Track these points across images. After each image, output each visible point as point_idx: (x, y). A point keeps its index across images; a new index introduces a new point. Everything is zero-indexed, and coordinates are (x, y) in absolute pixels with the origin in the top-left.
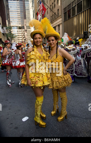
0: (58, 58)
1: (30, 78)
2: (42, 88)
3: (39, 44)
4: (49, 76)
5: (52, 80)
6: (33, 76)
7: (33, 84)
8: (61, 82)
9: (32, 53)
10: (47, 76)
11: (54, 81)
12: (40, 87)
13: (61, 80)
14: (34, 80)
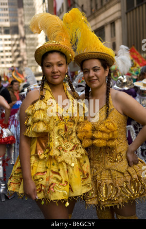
0: (110, 117)
1: (33, 174)
2: (67, 204)
3: (57, 81)
4: (85, 170)
5: (94, 179)
6: (41, 170)
7: (40, 192)
8: (121, 187)
9: (38, 105)
10: (81, 170)
11: (100, 185)
12: (61, 202)
13: (120, 181)
14: (44, 182)
